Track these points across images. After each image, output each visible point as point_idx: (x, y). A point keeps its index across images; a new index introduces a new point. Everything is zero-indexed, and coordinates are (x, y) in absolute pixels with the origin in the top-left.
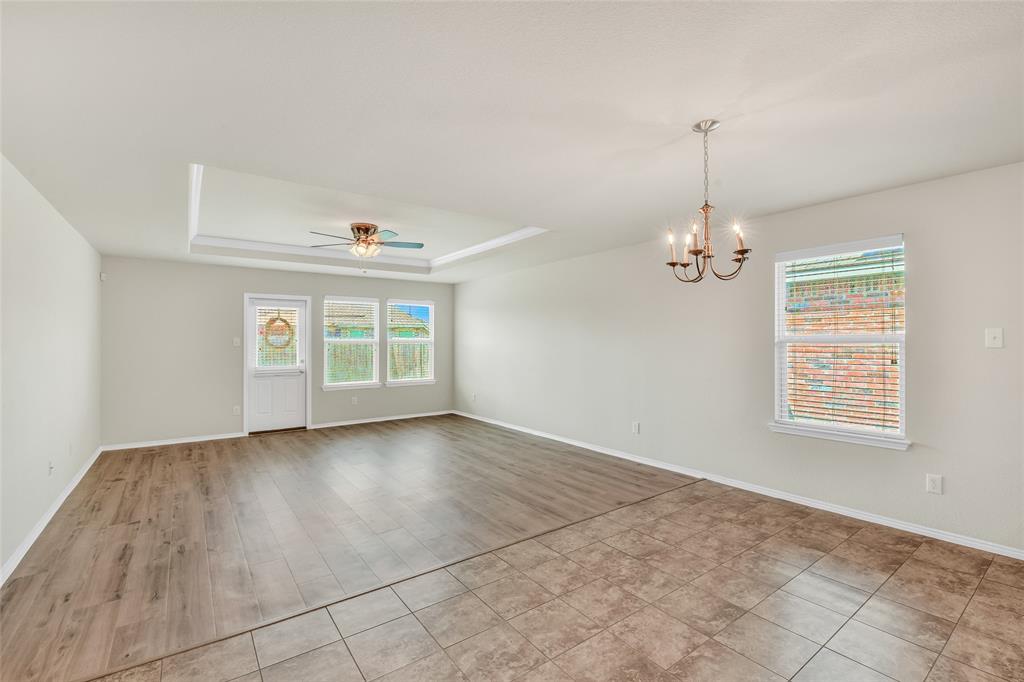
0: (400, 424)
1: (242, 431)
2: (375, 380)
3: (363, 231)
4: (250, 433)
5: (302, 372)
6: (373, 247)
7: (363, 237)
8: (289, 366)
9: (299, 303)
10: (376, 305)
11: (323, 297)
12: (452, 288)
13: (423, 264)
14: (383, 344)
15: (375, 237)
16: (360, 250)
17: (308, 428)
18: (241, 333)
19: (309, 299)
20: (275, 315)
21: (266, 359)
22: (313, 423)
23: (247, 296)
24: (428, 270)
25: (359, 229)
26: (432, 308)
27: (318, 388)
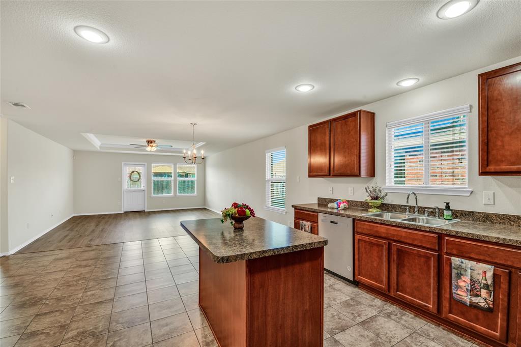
1: (121, 211)
2: (172, 194)
3: (150, 142)
4: (124, 212)
5: (144, 191)
6: (153, 148)
7: (150, 144)
8: (139, 188)
9: (142, 165)
10: (172, 166)
14: (175, 180)
15: (155, 145)
17: (145, 211)
18: (120, 176)
19: (146, 164)
20: (134, 170)
21: (130, 186)
22: (148, 209)
23: (123, 163)
27: (149, 197)
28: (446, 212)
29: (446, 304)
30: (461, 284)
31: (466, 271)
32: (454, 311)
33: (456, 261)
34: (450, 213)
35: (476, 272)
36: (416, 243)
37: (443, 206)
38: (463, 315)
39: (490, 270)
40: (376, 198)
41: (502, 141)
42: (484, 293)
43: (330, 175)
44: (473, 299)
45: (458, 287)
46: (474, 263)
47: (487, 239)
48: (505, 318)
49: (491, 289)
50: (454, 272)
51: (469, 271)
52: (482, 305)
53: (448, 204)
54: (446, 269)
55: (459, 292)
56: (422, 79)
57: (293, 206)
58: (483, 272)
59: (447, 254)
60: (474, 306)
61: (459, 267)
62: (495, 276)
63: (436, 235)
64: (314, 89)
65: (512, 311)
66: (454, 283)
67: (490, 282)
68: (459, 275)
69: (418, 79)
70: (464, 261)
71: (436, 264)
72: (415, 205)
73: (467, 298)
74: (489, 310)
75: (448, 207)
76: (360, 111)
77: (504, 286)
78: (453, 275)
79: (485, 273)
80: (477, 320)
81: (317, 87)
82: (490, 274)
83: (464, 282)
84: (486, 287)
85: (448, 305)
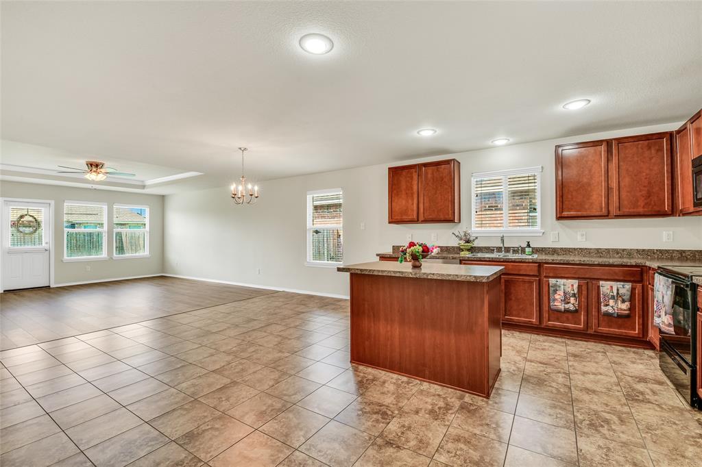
2: (104, 255)
3: (94, 166)
4: (4, 291)
5: (46, 250)
6: (101, 175)
7: (94, 169)
8: (37, 246)
9: (45, 205)
10: (105, 207)
11: (64, 201)
12: (163, 198)
13: (140, 184)
14: (110, 232)
15: (103, 170)
16: (92, 176)
17: (51, 286)
19: (52, 202)
20: (25, 213)
21: (17, 242)
22: (55, 283)
23: (2, 199)
24: (144, 187)
25: (91, 165)
26: (147, 210)
27: (59, 260)
28: (527, 250)
29: (545, 315)
30: (557, 297)
31: (560, 287)
32: (551, 319)
33: (552, 281)
34: (531, 249)
35: (566, 287)
36: (521, 273)
37: (524, 245)
38: (558, 320)
39: (575, 283)
40: (468, 241)
41: (572, 195)
42: (572, 300)
43: (418, 220)
44: (566, 305)
45: (555, 300)
46: (564, 280)
47: (573, 262)
48: (586, 314)
49: (577, 296)
50: (551, 289)
51: (562, 286)
52: (571, 309)
53: (528, 242)
54: (545, 289)
55: (555, 304)
56: (511, 140)
57: (377, 255)
58: (571, 285)
59: (546, 277)
60: (567, 311)
61: (555, 285)
62: (580, 287)
63: (537, 265)
64: (437, 133)
65: (589, 308)
66: (551, 298)
67: (576, 291)
68: (555, 291)
69: (509, 140)
70: (558, 280)
71: (538, 287)
72: (501, 245)
73: (561, 306)
74: (576, 311)
75: (529, 246)
76: (454, 160)
77: (584, 292)
78: (551, 292)
79: (572, 285)
80: (568, 321)
81: (439, 132)
82: (576, 286)
83: (559, 296)
84: (574, 295)
85: (547, 315)
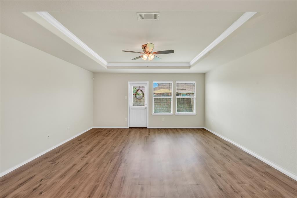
0: (179, 131)
1: (127, 127)
2: (171, 112)
4: (130, 127)
5: (146, 108)
9: (145, 84)
11: (152, 81)
12: (204, 75)
13: (187, 65)
14: (174, 98)
17: (147, 128)
18: (127, 95)
19: (148, 82)
20: (138, 88)
22: (149, 126)
23: (129, 82)
27: (151, 114)
